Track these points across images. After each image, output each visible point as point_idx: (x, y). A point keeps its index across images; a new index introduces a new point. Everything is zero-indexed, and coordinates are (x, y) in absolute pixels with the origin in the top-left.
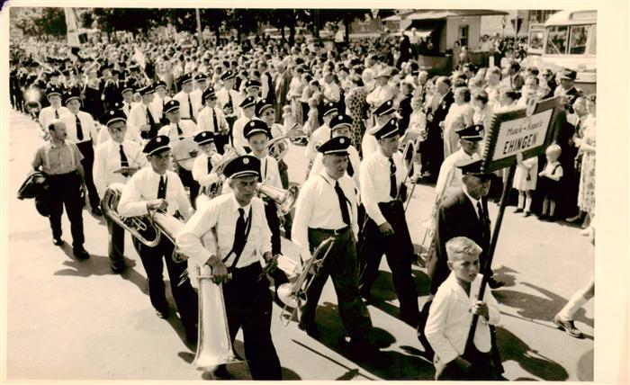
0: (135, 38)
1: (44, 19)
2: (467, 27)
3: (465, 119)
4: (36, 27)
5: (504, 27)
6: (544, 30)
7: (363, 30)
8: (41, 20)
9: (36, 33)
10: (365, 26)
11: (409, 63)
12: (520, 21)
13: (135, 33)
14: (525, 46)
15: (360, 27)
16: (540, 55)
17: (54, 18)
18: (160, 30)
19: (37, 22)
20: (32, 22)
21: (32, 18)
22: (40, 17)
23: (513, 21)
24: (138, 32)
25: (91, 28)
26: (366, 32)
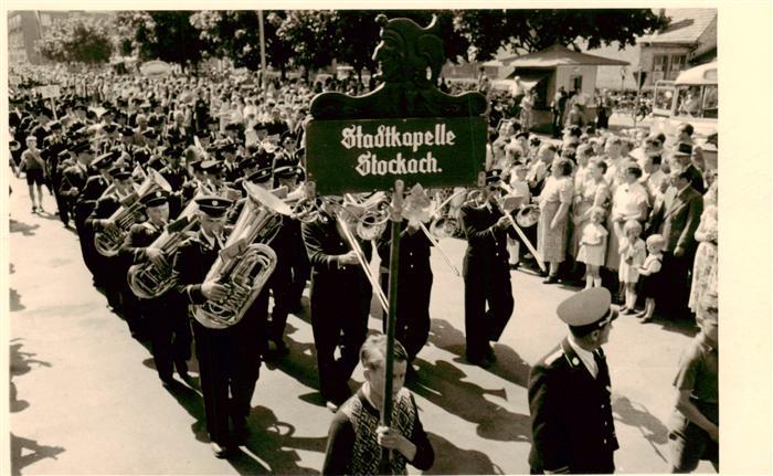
0: (183, 71)
1: (76, 44)
2: (581, 78)
3: (561, 196)
4: (66, 53)
5: (623, 78)
6: (673, 88)
7: (454, 73)
8: (71, 44)
9: (64, 60)
10: (457, 69)
11: (510, 124)
12: (644, 75)
13: (184, 65)
14: (648, 102)
15: (451, 70)
16: (668, 117)
17: (87, 44)
18: (212, 62)
19: (66, 45)
20: (61, 45)
21: (61, 42)
22: (71, 40)
23: (635, 75)
24: (187, 65)
25: (131, 56)
26: (457, 77)
